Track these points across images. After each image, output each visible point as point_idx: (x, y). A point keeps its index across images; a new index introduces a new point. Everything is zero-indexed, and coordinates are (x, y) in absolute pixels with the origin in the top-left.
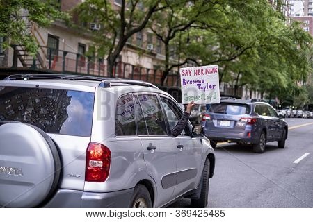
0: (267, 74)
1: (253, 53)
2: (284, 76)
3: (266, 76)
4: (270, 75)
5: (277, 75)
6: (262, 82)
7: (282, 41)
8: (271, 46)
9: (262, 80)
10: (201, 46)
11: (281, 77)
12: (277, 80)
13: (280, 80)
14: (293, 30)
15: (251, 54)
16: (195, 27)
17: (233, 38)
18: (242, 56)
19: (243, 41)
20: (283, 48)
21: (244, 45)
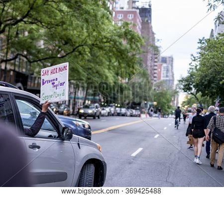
0: (95, 71)
1: (84, 51)
2: (111, 73)
3: (93, 72)
4: (97, 72)
5: (104, 72)
6: (89, 79)
7: (113, 41)
8: (103, 45)
9: (89, 77)
10: (29, 40)
11: (108, 74)
12: (104, 77)
13: (107, 77)
14: (124, 30)
15: (82, 52)
16: (25, 22)
17: (65, 35)
18: (73, 53)
19: (75, 39)
20: (114, 47)
21: (75, 42)
